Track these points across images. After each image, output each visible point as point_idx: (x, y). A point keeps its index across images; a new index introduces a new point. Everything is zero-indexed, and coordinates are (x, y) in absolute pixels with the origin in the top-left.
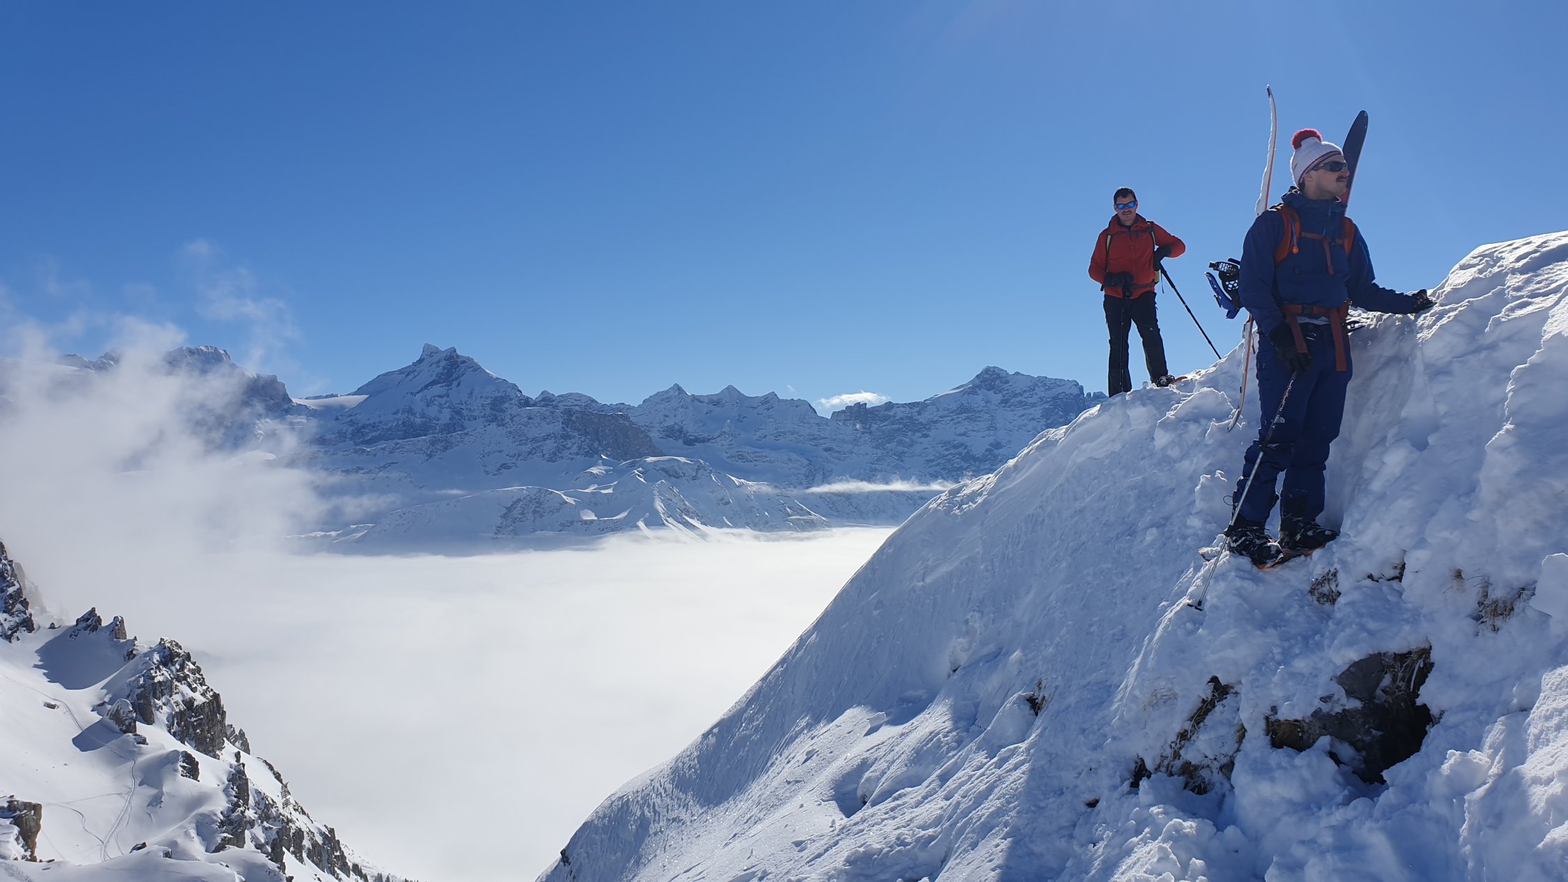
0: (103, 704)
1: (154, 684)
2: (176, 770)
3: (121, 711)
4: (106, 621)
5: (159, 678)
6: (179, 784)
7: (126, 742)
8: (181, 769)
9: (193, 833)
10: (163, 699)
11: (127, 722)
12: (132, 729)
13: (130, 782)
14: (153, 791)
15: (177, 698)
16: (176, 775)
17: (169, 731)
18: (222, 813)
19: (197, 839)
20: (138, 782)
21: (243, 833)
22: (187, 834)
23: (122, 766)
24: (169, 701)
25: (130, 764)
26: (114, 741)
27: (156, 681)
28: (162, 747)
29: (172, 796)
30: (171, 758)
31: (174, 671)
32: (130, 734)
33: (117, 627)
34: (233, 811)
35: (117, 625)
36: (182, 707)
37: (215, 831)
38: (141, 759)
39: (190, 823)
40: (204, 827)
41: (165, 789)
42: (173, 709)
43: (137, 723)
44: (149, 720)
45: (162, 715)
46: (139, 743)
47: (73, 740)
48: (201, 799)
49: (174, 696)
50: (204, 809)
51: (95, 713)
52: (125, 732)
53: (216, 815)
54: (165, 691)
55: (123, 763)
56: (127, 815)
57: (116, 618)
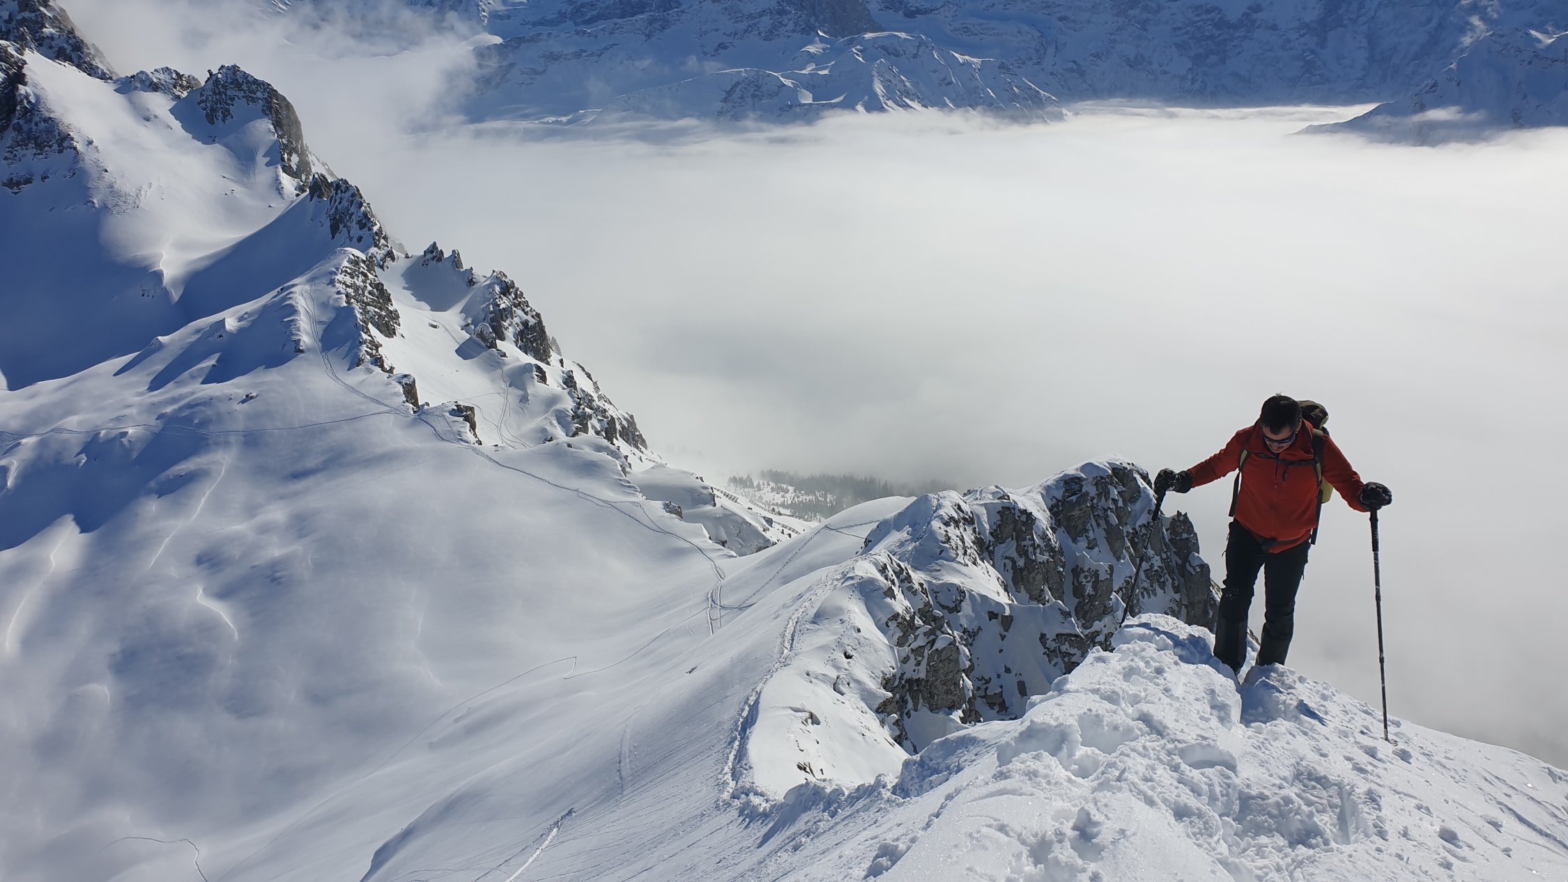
0: (468, 325)
1: (500, 309)
2: (533, 378)
3: (485, 332)
4: (447, 254)
5: (503, 306)
6: (536, 388)
7: (492, 355)
8: (536, 377)
9: (555, 423)
10: (508, 321)
11: (490, 341)
12: (493, 345)
13: (503, 386)
14: (521, 393)
15: (516, 320)
16: (533, 382)
17: (517, 346)
18: (572, 410)
19: (559, 427)
20: (508, 385)
21: (587, 424)
22: (551, 423)
23: (494, 373)
24: (512, 323)
25: (499, 371)
26: (484, 353)
27: (501, 308)
28: (518, 360)
29: (534, 396)
30: (527, 368)
31: (512, 299)
32: (494, 350)
33: (455, 259)
34: (579, 408)
35: (456, 257)
36: (521, 327)
37: (570, 423)
38: (506, 368)
39: (552, 416)
40: (561, 417)
41: (529, 391)
42: (516, 329)
43: (497, 341)
44: (502, 339)
45: (510, 333)
46: (501, 356)
47: (456, 351)
48: (553, 400)
49: (515, 319)
50: (559, 406)
51: (464, 331)
52: (490, 348)
53: (568, 411)
54: (508, 316)
55: (495, 370)
56: (508, 409)
57: (453, 251)
